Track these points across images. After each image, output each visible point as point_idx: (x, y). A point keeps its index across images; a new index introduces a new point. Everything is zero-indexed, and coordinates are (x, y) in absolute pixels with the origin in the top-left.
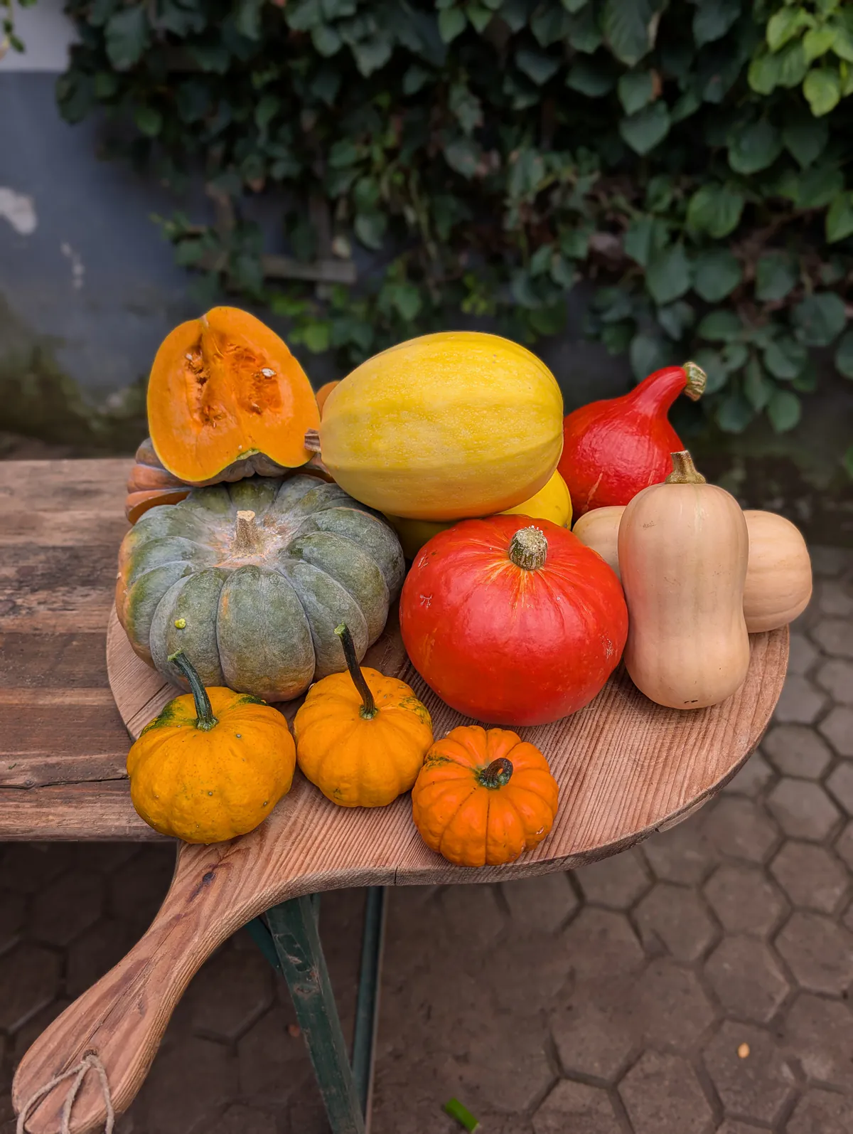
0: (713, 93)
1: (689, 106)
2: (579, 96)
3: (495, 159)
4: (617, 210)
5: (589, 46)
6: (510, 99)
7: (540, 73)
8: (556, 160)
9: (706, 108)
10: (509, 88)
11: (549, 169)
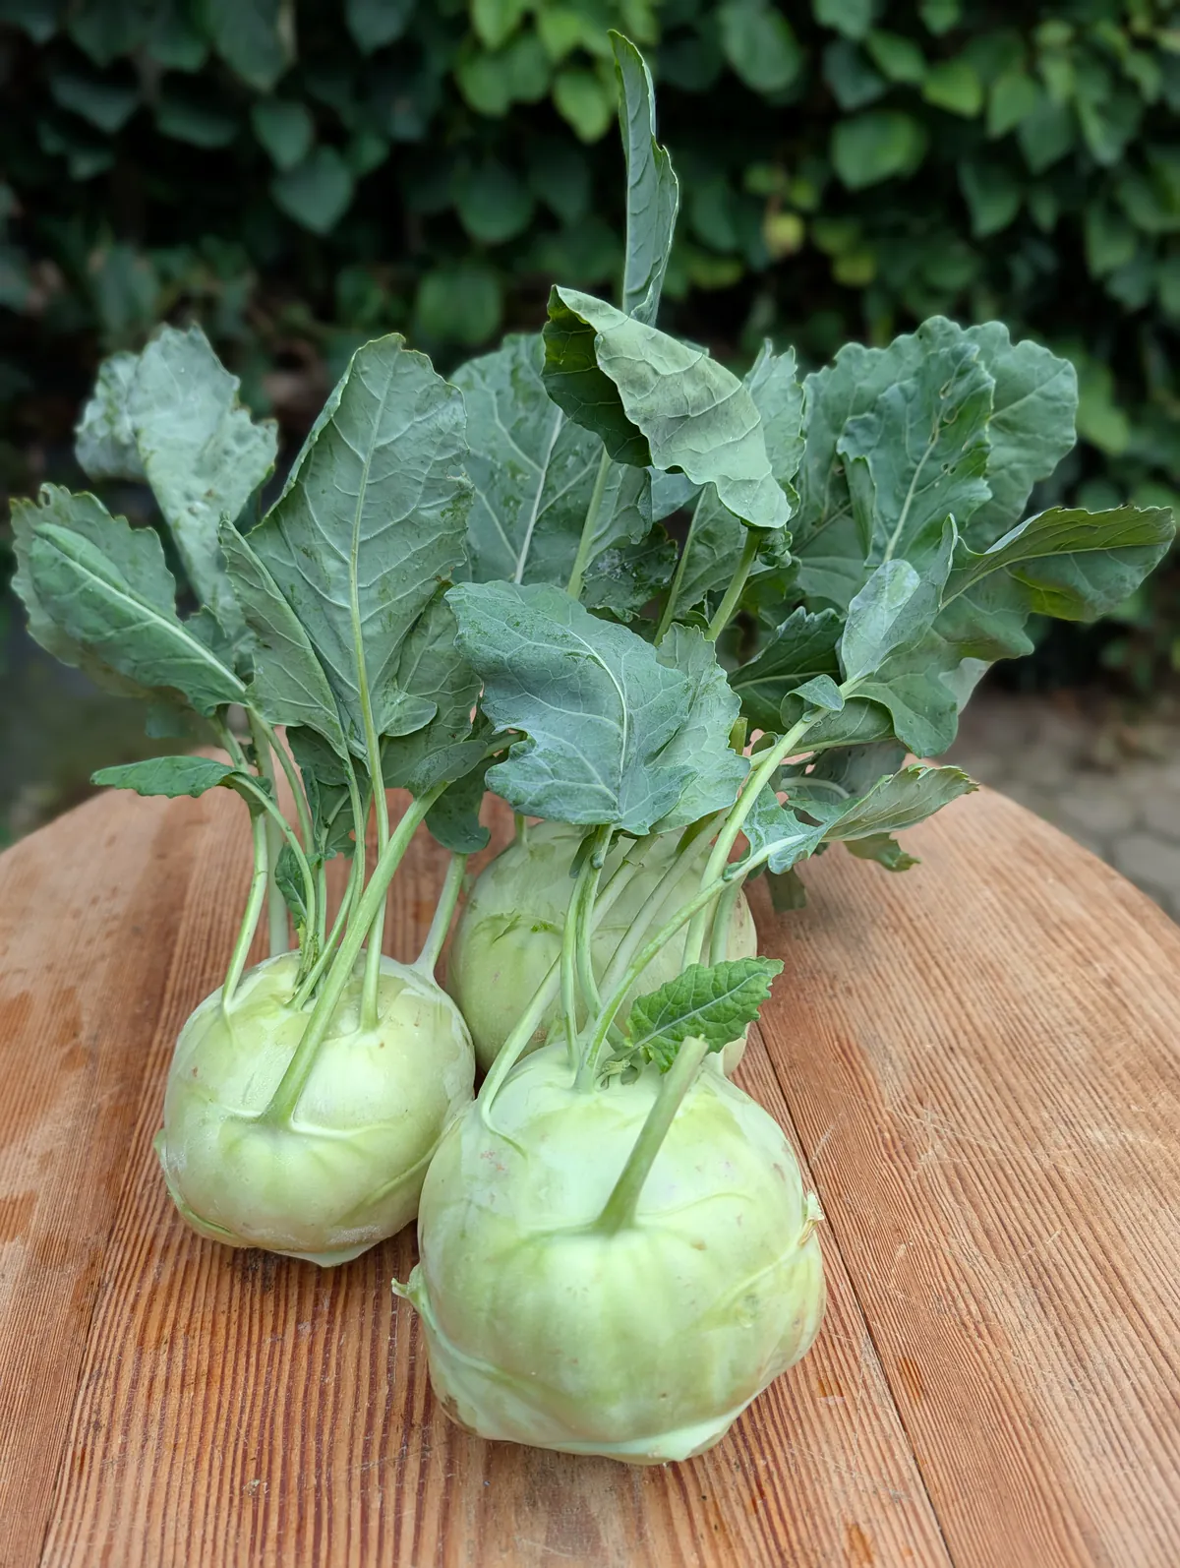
0: (406, 122)
1: (372, 152)
2: (185, 150)
3: (51, 275)
4: (293, 332)
5: (189, 58)
6: (61, 163)
7: (109, 113)
8: (177, 261)
9: (400, 152)
10: (51, 143)
11: (165, 278)
